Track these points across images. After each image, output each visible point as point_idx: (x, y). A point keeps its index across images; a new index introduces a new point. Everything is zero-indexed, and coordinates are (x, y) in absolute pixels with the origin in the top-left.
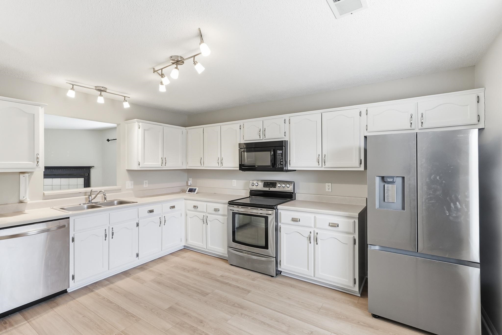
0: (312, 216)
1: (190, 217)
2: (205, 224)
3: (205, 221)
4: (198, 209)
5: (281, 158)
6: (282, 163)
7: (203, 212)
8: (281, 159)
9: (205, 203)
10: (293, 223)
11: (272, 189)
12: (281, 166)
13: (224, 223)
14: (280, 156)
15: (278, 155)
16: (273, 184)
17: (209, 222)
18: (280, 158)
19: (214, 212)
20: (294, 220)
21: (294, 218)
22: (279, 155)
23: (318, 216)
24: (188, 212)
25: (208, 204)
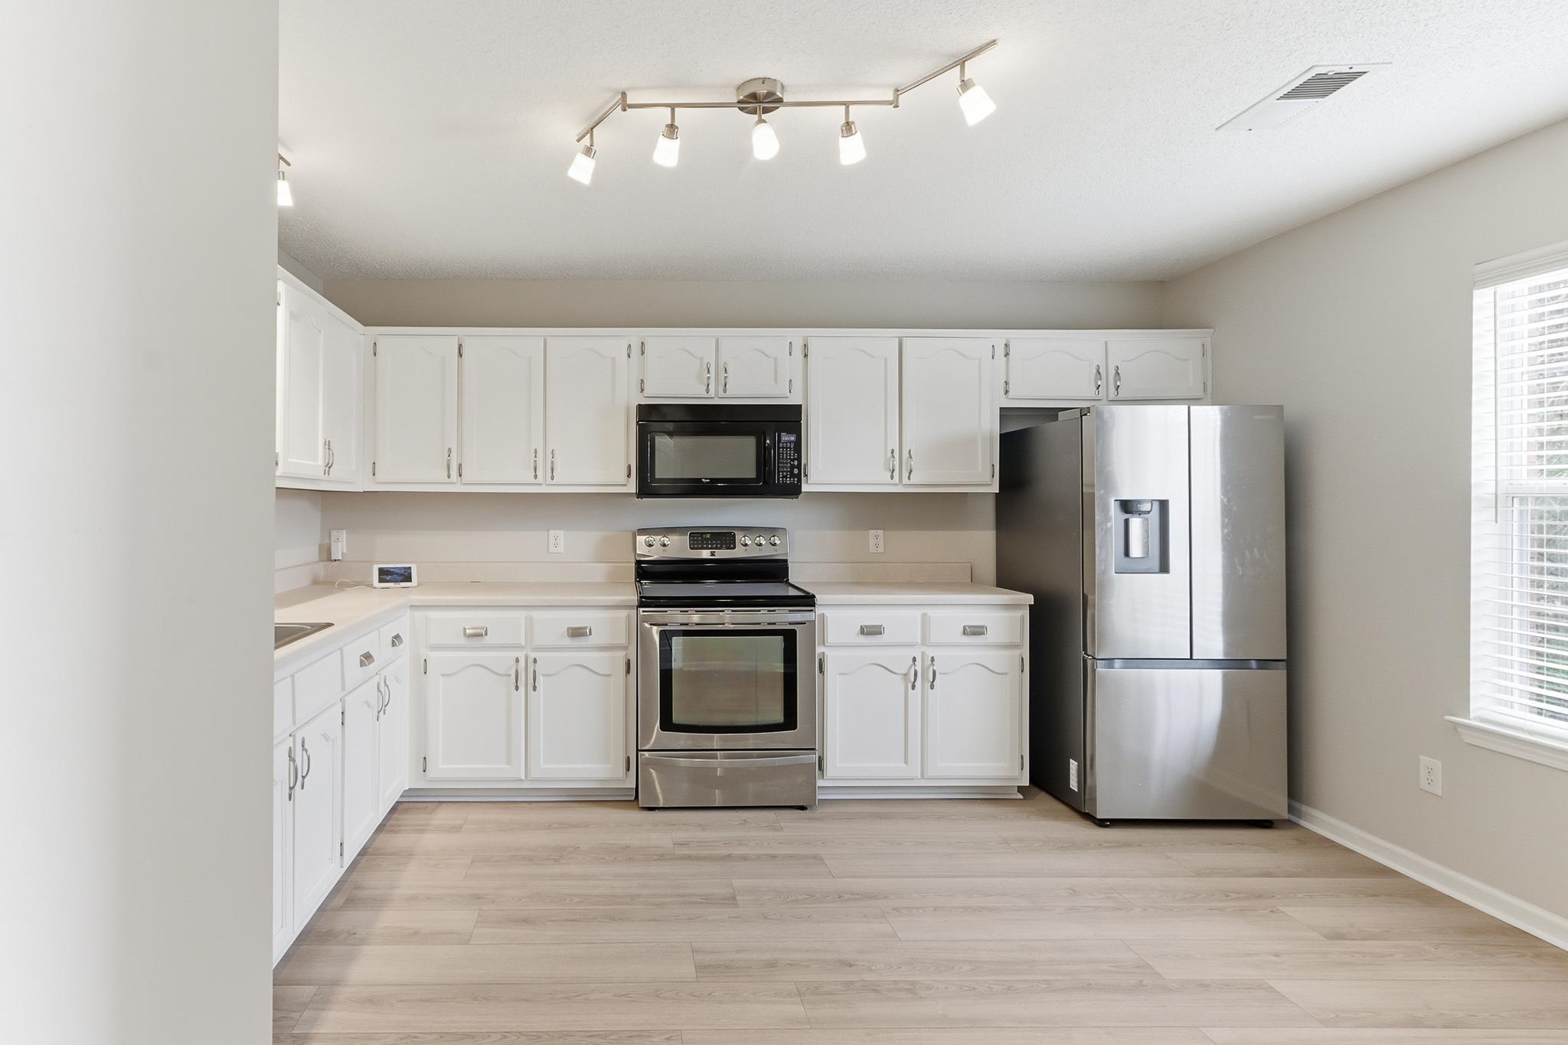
0: (917, 613)
1: (442, 675)
2: (522, 689)
3: (525, 678)
4: (487, 640)
5: (794, 456)
6: (796, 471)
7: (518, 647)
8: (793, 460)
9: (521, 615)
10: (863, 639)
11: (722, 554)
12: (794, 481)
13: (610, 675)
14: (790, 451)
15: (783, 448)
16: (724, 537)
17: (541, 681)
18: (790, 455)
19: (568, 641)
20: (869, 631)
21: (866, 626)
22: (787, 448)
23: (932, 612)
24: (433, 656)
25: (536, 614)
